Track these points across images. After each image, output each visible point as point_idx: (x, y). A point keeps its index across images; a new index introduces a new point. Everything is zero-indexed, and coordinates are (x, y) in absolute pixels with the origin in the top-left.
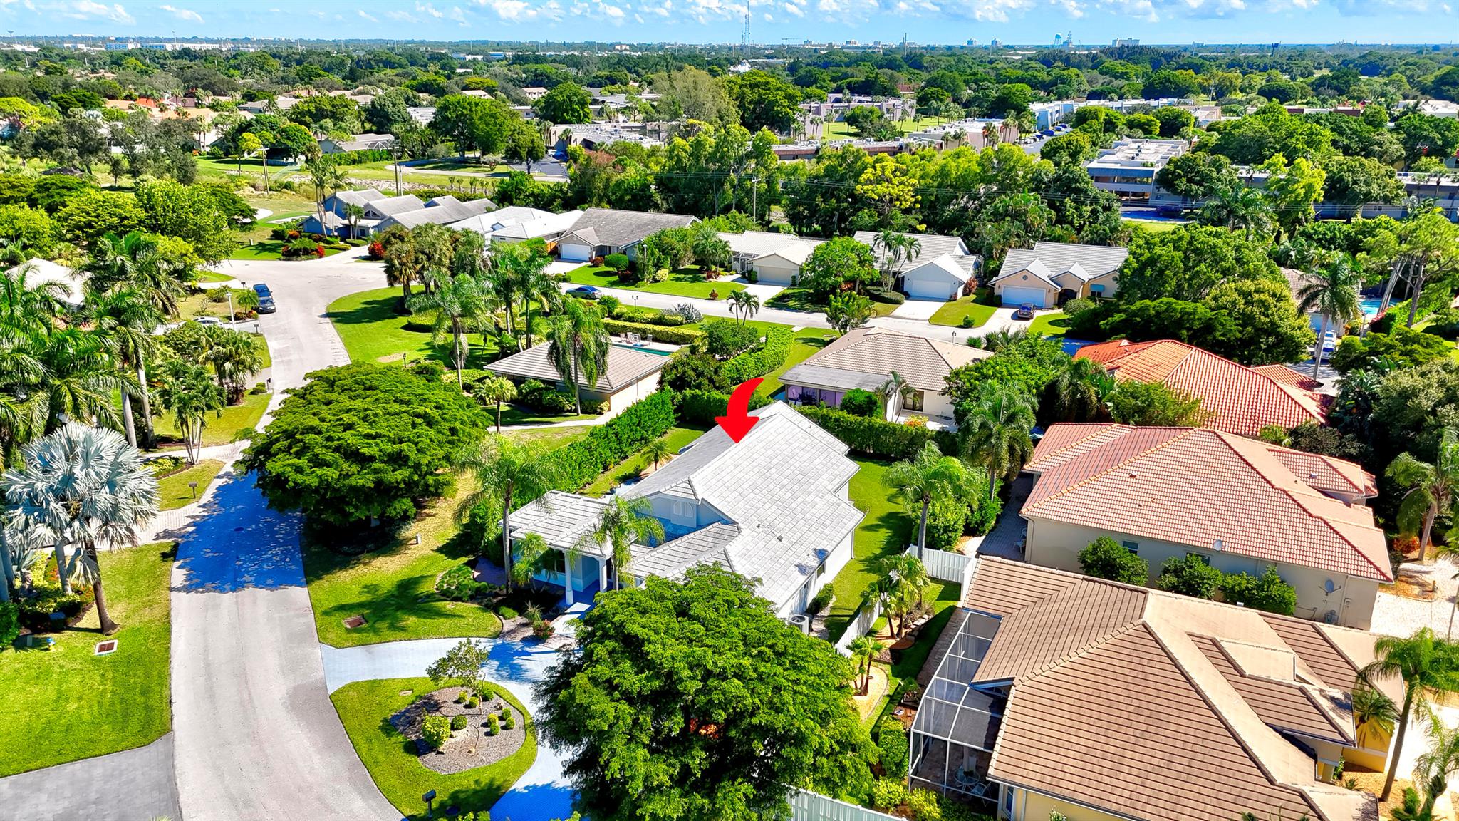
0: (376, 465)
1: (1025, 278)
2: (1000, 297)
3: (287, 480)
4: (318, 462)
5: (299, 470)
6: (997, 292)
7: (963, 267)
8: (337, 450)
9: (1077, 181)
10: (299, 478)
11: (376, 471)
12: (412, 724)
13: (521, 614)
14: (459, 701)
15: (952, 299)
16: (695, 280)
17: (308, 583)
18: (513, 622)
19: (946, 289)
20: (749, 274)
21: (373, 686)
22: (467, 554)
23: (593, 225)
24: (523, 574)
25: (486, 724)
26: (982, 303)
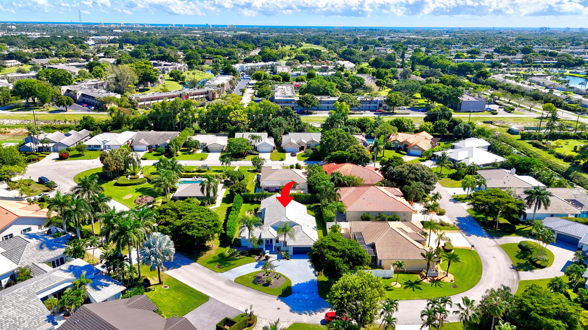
1: (291, 144)
2: (285, 150)
6: (284, 148)
7: (271, 141)
12: (259, 281)
13: (257, 255)
14: (264, 275)
15: (272, 152)
16: (190, 153)
17: (195, 262)
18: (257, 257)
19: (270, 149)
20: (206, 150)
21: (241, 278)
22: (227, 246)
23: (143, 137)
24: (256, 246)
25: (275, 277)
26: (281, 152)
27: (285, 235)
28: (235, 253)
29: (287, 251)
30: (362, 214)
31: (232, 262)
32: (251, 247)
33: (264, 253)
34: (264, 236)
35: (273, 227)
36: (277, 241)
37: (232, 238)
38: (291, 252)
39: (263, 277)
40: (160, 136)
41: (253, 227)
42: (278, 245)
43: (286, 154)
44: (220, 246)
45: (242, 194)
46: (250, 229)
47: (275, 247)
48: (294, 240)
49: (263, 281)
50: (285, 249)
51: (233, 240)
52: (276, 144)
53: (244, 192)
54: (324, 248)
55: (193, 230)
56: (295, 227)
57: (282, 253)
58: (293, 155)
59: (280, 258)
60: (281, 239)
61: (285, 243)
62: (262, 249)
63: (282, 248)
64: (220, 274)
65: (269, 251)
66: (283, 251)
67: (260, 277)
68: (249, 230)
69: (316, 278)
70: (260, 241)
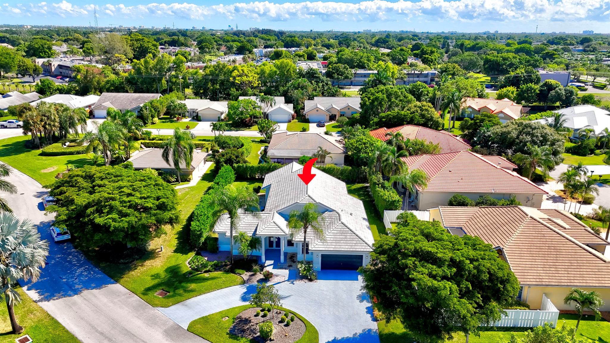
0: (153, 212)
1: (317, 111)
2: (308, 119)
3: (110, 226)
4: (123, 215)
5: (114, 220)
6: (307, 117)
7: (289, 108)
8: (130, 207)
9: (316, 74)
10: (117, 225)
11: (155, 215)
12: (243, 331)
13: (247, 271)
14: (257, 315)
15: (290, 121)
16: (172, 122)
17: (117, 281)
18: (246, 275)
19: (286, 117)
20: (197, 117)
21: (205, 320)
22: (190, 250)
23: (109, 100)
24: (246, 251)
25: (281, 322)
26: (302, 122)
27: (306, 228)
28: (204, 266)
29: (309, 263)
30: (451, 197)
31: (193, 286)
32: (235, 252)
33: (262, 267)
34: (264, 231)
35: (281, 214)
36: (290, 243)
37: (200, 236)
38: (317, 265)
39: (254, 320)
40: (133, 100)
41: (240, 211)
42: (291, 250)
43: (310, 124)
44: (176, 251)
45: (235, 165)
46: (232, 215)
47: (286, 254)
48: (323, 240)
49: (253, 331)
50: (307, 257)
51: (203, 240)
52: (296, 112)
53: (238, 162)
54: (405, 256)
55: (108, 213)
56: (326, 214)
57: (299, 266)
58: (320, 125)
59: (294, 276)
60: (299, 237)
61: (306, 246)
62: (259, 258)
63: (300, 257)
64: (160, 312)
65: (272, 262)
66: (302, 263)
67: (247, 321)
68: (231, 217)
69: (374, 326)
70: (255, 242)
